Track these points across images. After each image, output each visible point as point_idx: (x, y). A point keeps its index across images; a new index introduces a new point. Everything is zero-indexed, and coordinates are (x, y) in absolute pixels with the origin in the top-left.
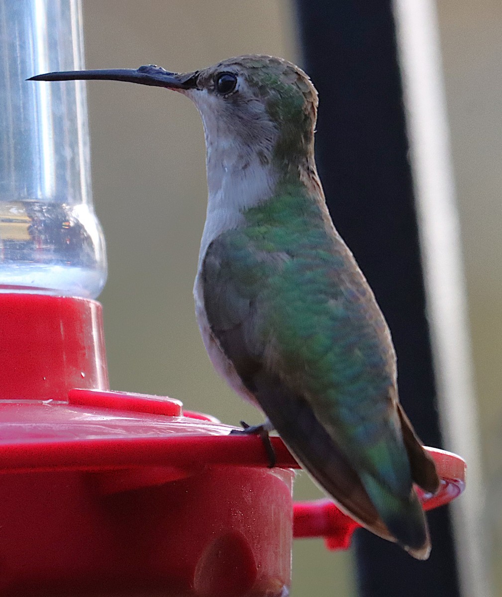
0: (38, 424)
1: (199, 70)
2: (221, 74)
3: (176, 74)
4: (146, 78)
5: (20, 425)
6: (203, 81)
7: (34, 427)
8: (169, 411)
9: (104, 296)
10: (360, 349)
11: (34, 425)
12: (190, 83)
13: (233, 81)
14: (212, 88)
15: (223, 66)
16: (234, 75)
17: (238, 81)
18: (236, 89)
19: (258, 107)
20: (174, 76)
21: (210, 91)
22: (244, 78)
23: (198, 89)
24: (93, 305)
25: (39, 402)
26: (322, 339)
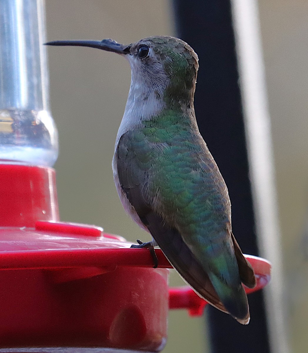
2: (141, 46)
3: (121, 45)
6: (133, 49)
8: (94, 234)
9: (57, 165)
10: (210, 200)
12: (127, 51)
13: (147, 50)
14: (136, 54)
15: (142, 41)
16: (148, 47)
17: (149, 50)
18: (148, 55)
19: (159, 66)
20: (120, 46)
21: (135, 56)
22: (152, 49)
23: (130, 55)
24: (50, 171)
25: (17, 228)
26: (188, 194)
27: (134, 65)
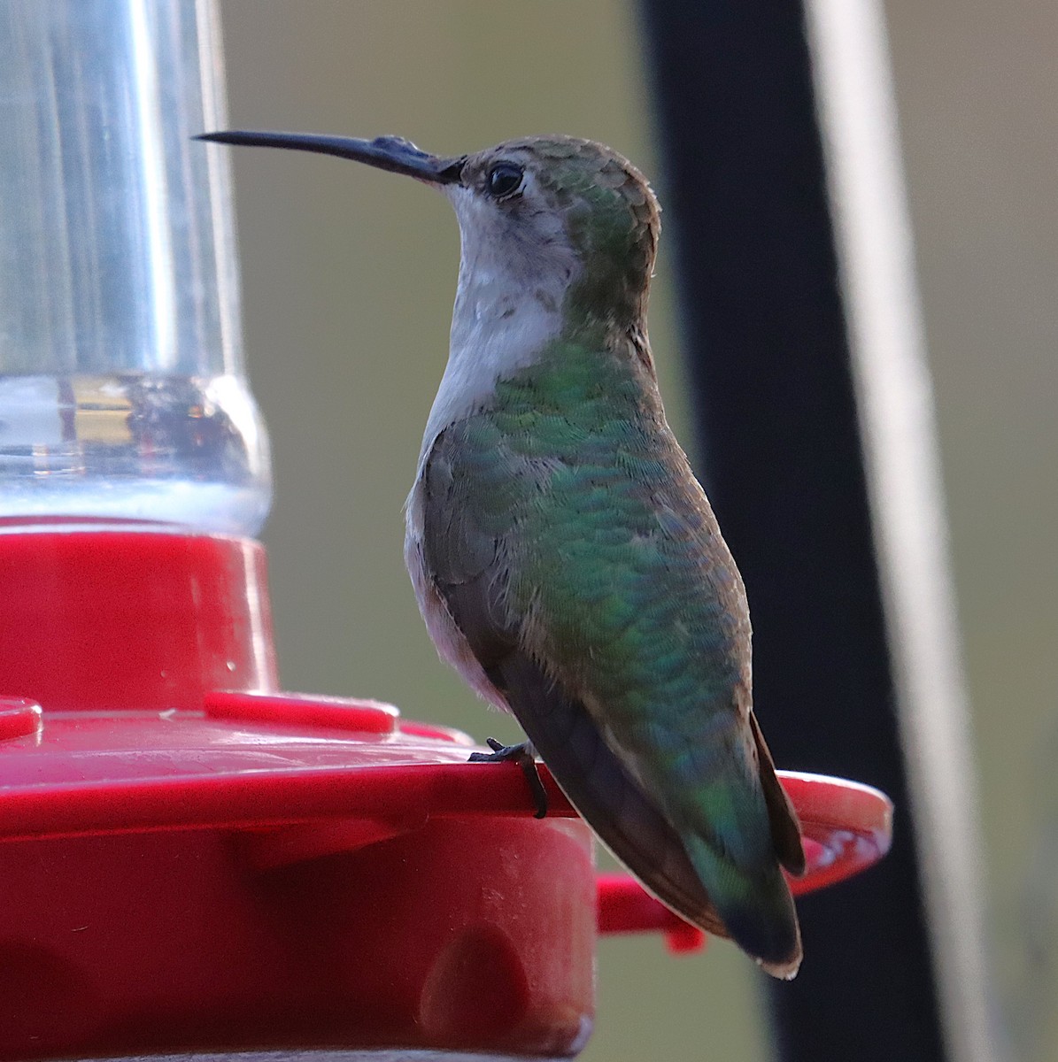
0: (145, 753)
1: (468, 154)
2: (498, 166)
3: (432, 156)
4: (384, 158)
5: (115, 754)
6: (471, 173)
7: (139, 757)
8: (374, 725)
9: (270, 532)
10: (684, 620)
11: (139, 753)
12: (451, 174)
13: (516, 179)
14: (481, 186)
15: (503, 151)
16: (518, 169)
17: (524, 178)
18: (519, 190)
19: (552, 225)
20: (429, 159)
21: (478, 192)
22: (534, 174)
23: (462, 186)
24: (249, 549)
25: (153, 714)
26: (619, 603)
27: (474, 216)
